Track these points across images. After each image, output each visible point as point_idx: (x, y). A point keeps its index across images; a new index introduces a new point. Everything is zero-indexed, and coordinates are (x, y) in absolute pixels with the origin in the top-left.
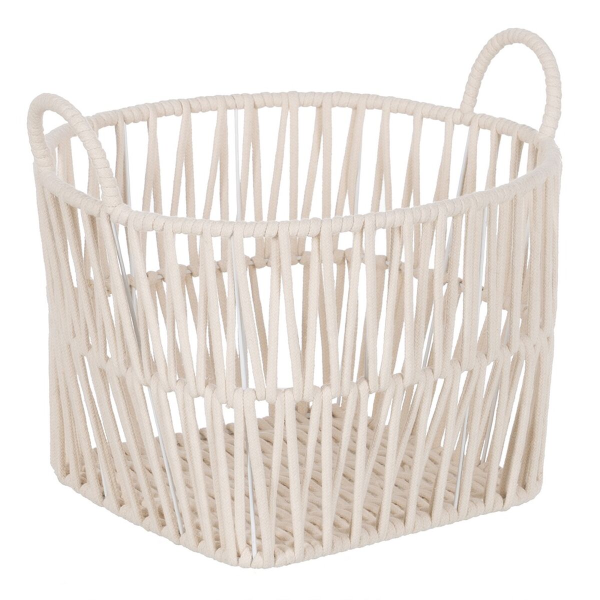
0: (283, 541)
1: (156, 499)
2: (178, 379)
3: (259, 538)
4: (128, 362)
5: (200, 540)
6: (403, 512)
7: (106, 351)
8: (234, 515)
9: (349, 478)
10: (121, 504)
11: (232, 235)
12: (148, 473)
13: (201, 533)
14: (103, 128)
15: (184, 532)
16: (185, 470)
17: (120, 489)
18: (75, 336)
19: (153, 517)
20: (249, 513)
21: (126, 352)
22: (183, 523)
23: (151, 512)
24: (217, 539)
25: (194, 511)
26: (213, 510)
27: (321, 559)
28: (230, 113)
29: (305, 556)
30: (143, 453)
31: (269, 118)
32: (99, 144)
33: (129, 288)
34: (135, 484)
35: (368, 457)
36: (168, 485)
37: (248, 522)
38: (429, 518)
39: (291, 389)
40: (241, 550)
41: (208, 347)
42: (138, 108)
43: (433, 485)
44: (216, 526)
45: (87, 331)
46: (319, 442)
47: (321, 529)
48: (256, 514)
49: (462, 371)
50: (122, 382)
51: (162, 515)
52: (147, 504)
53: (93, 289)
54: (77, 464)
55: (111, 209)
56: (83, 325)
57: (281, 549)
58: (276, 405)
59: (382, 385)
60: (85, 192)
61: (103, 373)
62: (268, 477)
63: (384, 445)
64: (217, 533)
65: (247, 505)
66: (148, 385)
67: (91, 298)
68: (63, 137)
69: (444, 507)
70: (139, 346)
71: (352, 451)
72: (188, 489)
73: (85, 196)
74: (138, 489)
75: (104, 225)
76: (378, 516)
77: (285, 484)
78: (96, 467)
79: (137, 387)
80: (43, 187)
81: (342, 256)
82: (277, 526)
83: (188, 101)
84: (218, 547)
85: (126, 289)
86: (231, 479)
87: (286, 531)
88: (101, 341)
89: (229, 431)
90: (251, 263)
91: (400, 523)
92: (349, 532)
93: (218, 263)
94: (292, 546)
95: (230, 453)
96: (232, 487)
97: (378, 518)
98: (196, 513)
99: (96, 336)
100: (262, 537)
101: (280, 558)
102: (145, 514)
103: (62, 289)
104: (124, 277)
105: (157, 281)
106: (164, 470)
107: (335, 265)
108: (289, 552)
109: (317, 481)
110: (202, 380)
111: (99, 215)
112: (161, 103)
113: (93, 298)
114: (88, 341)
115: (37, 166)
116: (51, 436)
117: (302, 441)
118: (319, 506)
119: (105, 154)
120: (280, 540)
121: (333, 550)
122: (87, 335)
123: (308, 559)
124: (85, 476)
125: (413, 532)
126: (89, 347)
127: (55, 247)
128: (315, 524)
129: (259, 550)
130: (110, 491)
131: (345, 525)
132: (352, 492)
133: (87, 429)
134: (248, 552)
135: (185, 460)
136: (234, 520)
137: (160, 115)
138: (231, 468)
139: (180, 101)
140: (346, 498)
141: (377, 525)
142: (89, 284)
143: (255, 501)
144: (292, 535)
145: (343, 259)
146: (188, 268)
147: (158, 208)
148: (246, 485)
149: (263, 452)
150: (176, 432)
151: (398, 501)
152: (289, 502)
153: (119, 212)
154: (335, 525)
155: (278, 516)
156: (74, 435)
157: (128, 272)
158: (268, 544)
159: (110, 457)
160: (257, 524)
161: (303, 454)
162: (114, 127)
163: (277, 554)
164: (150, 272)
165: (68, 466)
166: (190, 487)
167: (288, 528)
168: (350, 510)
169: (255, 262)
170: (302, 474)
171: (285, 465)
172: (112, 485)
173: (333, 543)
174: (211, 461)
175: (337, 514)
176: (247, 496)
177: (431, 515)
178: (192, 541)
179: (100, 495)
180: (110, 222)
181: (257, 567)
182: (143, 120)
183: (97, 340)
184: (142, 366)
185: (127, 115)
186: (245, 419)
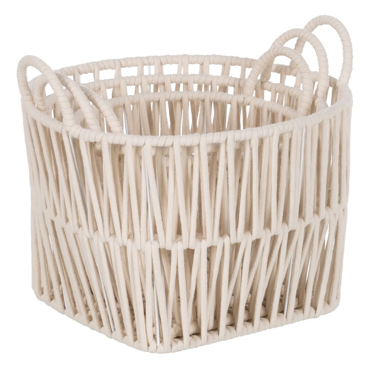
4: (80, 224)
5: (124, 335)
10: (76, 313)
11: (144, 144)
13: (125, 331)
15: (115, 330)
18: (47, 207)
19: (95, 321)
22: (114, 325)
23: (94, 318)
28: (146, 68)
29: (190, 346)
38: (268, 322)
39: (181, 241)
40: (150, 342)
42: (88, 65)
45: (54, 204)
50: (76, 236)
51: (100, 320)
52: (92, 313)
54: (48, 288)
55: (69, 128)
56: (52, 201)
57: (175, 341)
58: (172, 251)
59: (239, 239)
61: (64, 231)
66: (92, 238)
69: (278, 315)
76: (237, 319)
78: (61, 290)
79: (85, 240)
80: (27, 114)
83: (119, 60)
84: (135, 340)
85: (78, 178)
88: (63, 211)
91: (250, 325)
92: (218, 331)
94: (182, 339)
99: (60, 207)
101: (174, 347)
102: (90, 319)
103: (39, 178)
108: (180, 343)
110: (125, 235)
111: (61, 132)
112: (102, 62)
115: (23, 101)
121: (208, 342)
122: (55, 207)
123: (192, 348)
124: (53, 295)
125: (258, 331)
129: (161, 341)
130: (69, 305)
134: (154, 343)
136: (146, 323)
137: (101, 69)
139: (114, 61)
141: (235, 327)
153: (74, 130)
156: (46, 269)
158: (167, 338)
162: (73, 76)
163: (172, 344)
165: (43, 288)
172: (70, 301)
173: (208, 338)
177: (269, 320)
178: (120, 336)
179: (62, 306)
180: (68, 136)
181: (160, 353)
182: (91, 72)
183: (61, 209)
184: (88, 226)
185: (81, 69)
186: (152, 260)
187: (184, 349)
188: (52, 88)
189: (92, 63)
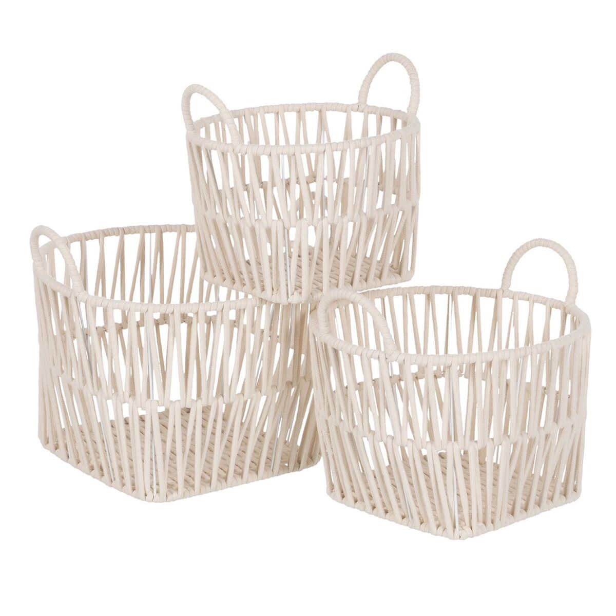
0: (171, 487)
1: (99, 460)
2: (113, 392)
3: (158, 484)
4: (85, 382)
5: (123, 485)
6: (241, 471)
7: (72, 374)
8: (143, 471)
9: (211, 450)
10: (78, 462)
11: (147, 311)
12: (94, 443)
13: (124, 481)
14: (74, 243)
15: (114, 480)
16: (116, 442)
17: (78, 452)
18: (54, 365)
19: (96, 471)
20: (152, 469)
21: (84, 376)
22: (114, 475)
23: (96, 467)
24: (133, 485)
25: (120, 468)
26: (131, 467)
27: (193, 498)
28: (147, 235)
29: (184, 496)
30: (91, 431)
31: (170, 239)
32: (72, 256)
33: (86, 336)
34: (86, 450)
35: (222, 440)
36: (106, 451)
37: (152, 475)
38: (256, 475)
39: (179, 401)
40: (147, 492)
41: (131, 373)
42: (94, 232)
43: (259, 454)
44: (133, 477)
45: (61, 362)
46: (194, 427)
47: (193, 479)
48: (156, 470)
49: (277, 392)
50: (81, 393)
51: (101, 469)
52: (94, 463)
53: (65, 336)
54: (53, 438)
55: (77, 294)
56: (59, 359)
57: (170, 492)
58: (170, 410)
59: (231, 399)
60: (63, 283)
61: (70, 387)
62: (164, 449)
63: (232, 431)
64: (134, 481)
65: (151, 465)
66: (96, 395)
67: (64, 342)
68: (50, 249)
69: (265, 469)
70: (92, 373)
71: (213, 434)
72: (117, 454)
73: (63, 285)
74: (88, 453)
75: (72, 302)
76: (227, 473)
77: (173, 453)
78: (65, 439)
79: (90, 396)
80: (38, 279)
81: (209, 319)
82: (168, 477)
83: (123, 229)
84: (134, 489)
85: (84, 337)
86: (143, 449)
87: (174, 480)
88: (69, 369)
89: (142, 419)
90: (157, 322)
91: (239, 478)
92: (210, 482)
93: (138, 322)
94: (177, 489)
95: (142, 433)
96: (143, 454)
97: (227, 475)
98: (122, 469)
99: (67, 366)
100: (160, 484)
101: (169, 497)
102: (92, 469)
103: (47, 337)
104: (83, 329)
105: (102, 332)
106: (103, 441)
107: (206, 324)
108: (175, 494)
109: (192, 451)
110: (127, 395)
111: (70, 297)
112: (107, 230)
113: (65, 341)
114: (62, 367)
115: (34, 266)
116: (39, 420)
117: (184, 427)
118: (193, 466)
119: (74, 262)
120: (170, 486)
121: (200, 493)
122: (62, 365)
123: (186, 498)
124: (57, 445)
125: (247, 483)
126: (62, 372)
127: (44, 313)
128: (190, 477)
129: (158, 492)
130: (72, 455)
131: (208, 478)
132: (212, 458)
133: (59, 418)
134: (151, 494)
135: (116, 436)
136: (144, 473)
137: (106, 236)
138: (143, 442)
139: (118, 229)
140: (209, 462)
141: (226, 479)
142: (63, 333)
143: (156, 463)
144: (177, 483)
145: (210, 321)
146: (120, 324)
147: (104, 294)
148: (151, 453)
149: (161, 432)
150: (111, 419)
151: (238, 464)
152: (175, 463)
153: (82, 295)
154: (202, 478)
155: (169, 472)
156: (52, 421)
157: (85, 326)
158: (163, 489)
159: (72, 433)
160: (157, 476)
161: (185, 435)
162: (79, 242)
163: (168, 495)
164: (99, 327)
165: (48, 438)
166: (118, 453)
167: (175, 479)
168: (211, 469)
169: (159, 322)
170: (184, 446)
171: (174, 441)
172: (74, 451)
173: (200, 489)
174: (131, 438)
175: (203, 471)
176: (152, 460)
177: (257, 474)
178: (119, 485)
179: (66, 456)
180: (77, 301)
181: (156, 502)
182: (97, 238)
183: (67, 368)
184: (93, 384)
185: (88, 236)
186: (151, 417)
187: (178, 499)
188: (63, 256)
189: (98, 230)
